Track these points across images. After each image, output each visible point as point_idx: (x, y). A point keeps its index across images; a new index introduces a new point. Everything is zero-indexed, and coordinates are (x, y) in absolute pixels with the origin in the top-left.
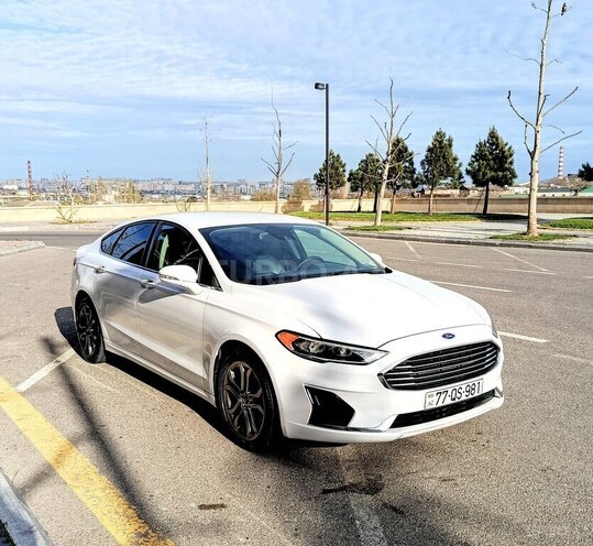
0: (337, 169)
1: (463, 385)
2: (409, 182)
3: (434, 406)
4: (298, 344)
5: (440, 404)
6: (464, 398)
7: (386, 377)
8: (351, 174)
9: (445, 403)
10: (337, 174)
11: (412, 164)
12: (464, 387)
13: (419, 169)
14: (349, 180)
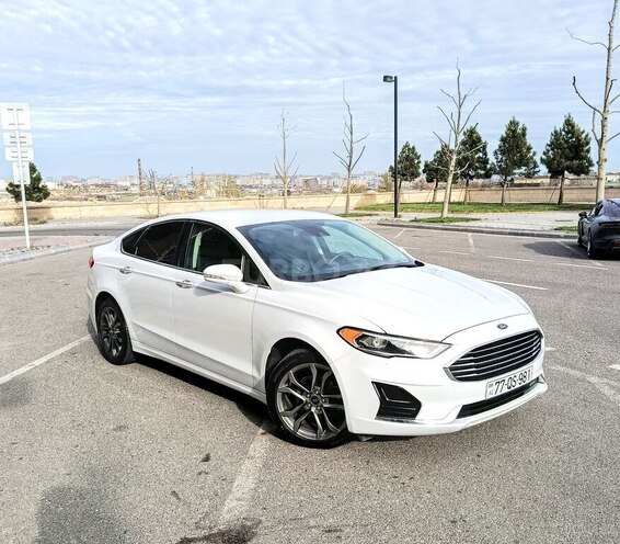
0: (413, 160)
1: (517, 373)
2: (483, 172)
3: (494, 395)
4: (362, 340)
5: (499, 393)
6: (517, 386)
7: (451, 369)
8: (426, 166)
9: (503, 392)
10: (412, 165)
11: (485, 154)
12: (518, 375)
13: (492, 159)
14: (424, 171)
